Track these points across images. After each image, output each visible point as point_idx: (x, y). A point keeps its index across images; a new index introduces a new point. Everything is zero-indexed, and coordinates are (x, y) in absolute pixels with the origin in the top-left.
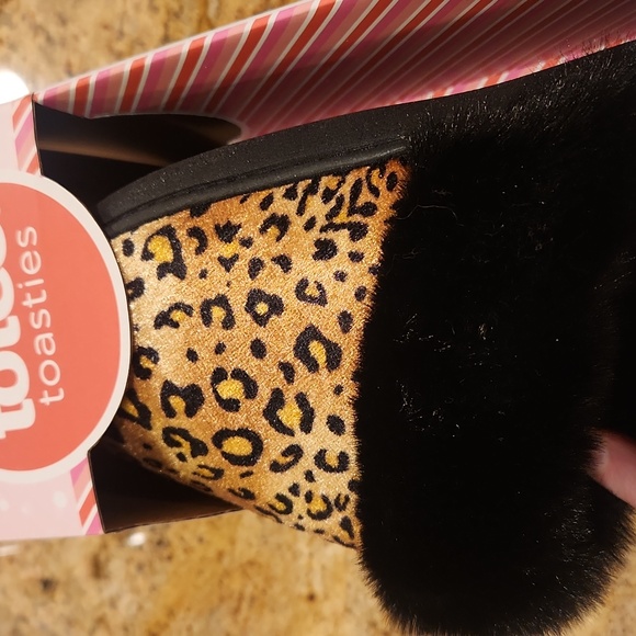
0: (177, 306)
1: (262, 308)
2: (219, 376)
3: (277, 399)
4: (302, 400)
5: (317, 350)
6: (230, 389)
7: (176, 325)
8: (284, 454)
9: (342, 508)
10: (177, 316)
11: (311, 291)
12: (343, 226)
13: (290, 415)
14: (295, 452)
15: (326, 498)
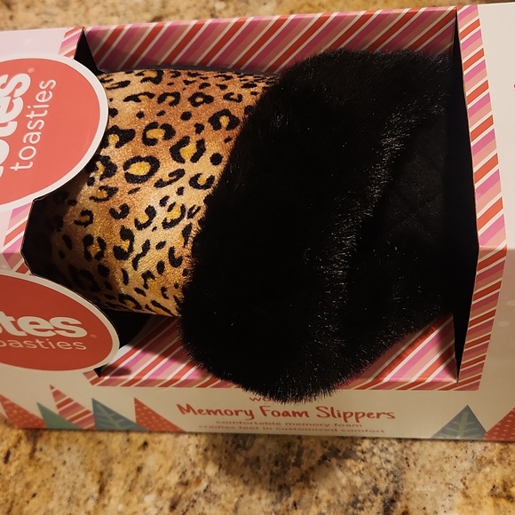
0: (145, 94)
1: (199, 100)
2: (153, 126)
3: (185, 141)
4: (200, 143)
5: (224, 120)
6: (156, 134)
7: (139, 101)
8: (171, 175)
9: (191, 216)
10: (140, 97)
11: (234, 97)
13: (188, 151)
14: (179, 174)
15: (183, 208)
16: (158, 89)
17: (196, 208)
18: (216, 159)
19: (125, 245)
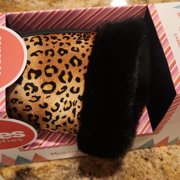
0: (39, 51)
1: (62, 52)
2: (48, 67)
3: (63, 73)
4: (70, 73)
5: (76, 62)
6: (50, 71)
7: (37, 55)
9: (74, 105)
10: (38, 53)
11: (75, 49)
12: (83, 39)
13: (66, 77)
15: (70, 102)
16: (43, 48)
17: (75, 101)
18: (78, 80)
19: (48, 117)
